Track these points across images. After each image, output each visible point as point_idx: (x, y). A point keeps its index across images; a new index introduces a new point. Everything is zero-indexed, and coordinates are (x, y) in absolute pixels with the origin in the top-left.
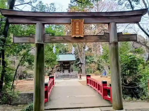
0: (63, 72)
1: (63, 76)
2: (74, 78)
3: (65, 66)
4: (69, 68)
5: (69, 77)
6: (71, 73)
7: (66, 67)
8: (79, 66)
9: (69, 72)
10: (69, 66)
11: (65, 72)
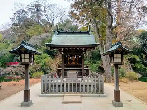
0: (65, 76)
1: (63, 86)
2: (93, 93)
3: (71, 61)
4: (80, 66)
5: (78, 89)
6: (87, 81)
7: (73, 63)
8: (115, 61)
9: (81, 75)
10: (81, 61)
11: (68, 75)
